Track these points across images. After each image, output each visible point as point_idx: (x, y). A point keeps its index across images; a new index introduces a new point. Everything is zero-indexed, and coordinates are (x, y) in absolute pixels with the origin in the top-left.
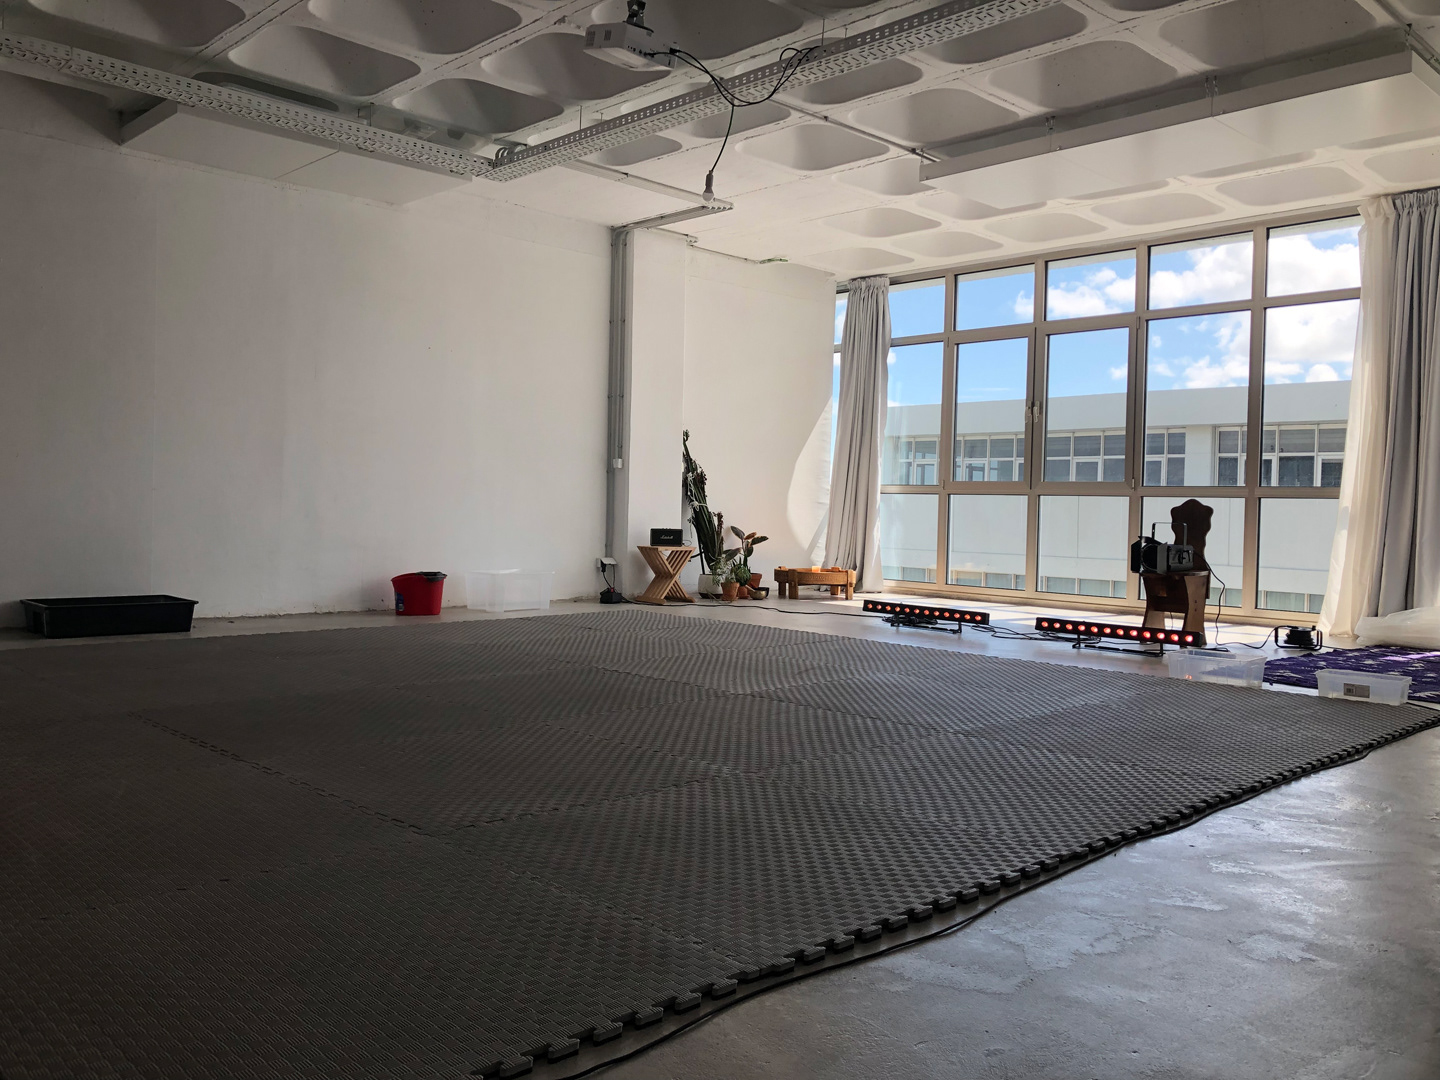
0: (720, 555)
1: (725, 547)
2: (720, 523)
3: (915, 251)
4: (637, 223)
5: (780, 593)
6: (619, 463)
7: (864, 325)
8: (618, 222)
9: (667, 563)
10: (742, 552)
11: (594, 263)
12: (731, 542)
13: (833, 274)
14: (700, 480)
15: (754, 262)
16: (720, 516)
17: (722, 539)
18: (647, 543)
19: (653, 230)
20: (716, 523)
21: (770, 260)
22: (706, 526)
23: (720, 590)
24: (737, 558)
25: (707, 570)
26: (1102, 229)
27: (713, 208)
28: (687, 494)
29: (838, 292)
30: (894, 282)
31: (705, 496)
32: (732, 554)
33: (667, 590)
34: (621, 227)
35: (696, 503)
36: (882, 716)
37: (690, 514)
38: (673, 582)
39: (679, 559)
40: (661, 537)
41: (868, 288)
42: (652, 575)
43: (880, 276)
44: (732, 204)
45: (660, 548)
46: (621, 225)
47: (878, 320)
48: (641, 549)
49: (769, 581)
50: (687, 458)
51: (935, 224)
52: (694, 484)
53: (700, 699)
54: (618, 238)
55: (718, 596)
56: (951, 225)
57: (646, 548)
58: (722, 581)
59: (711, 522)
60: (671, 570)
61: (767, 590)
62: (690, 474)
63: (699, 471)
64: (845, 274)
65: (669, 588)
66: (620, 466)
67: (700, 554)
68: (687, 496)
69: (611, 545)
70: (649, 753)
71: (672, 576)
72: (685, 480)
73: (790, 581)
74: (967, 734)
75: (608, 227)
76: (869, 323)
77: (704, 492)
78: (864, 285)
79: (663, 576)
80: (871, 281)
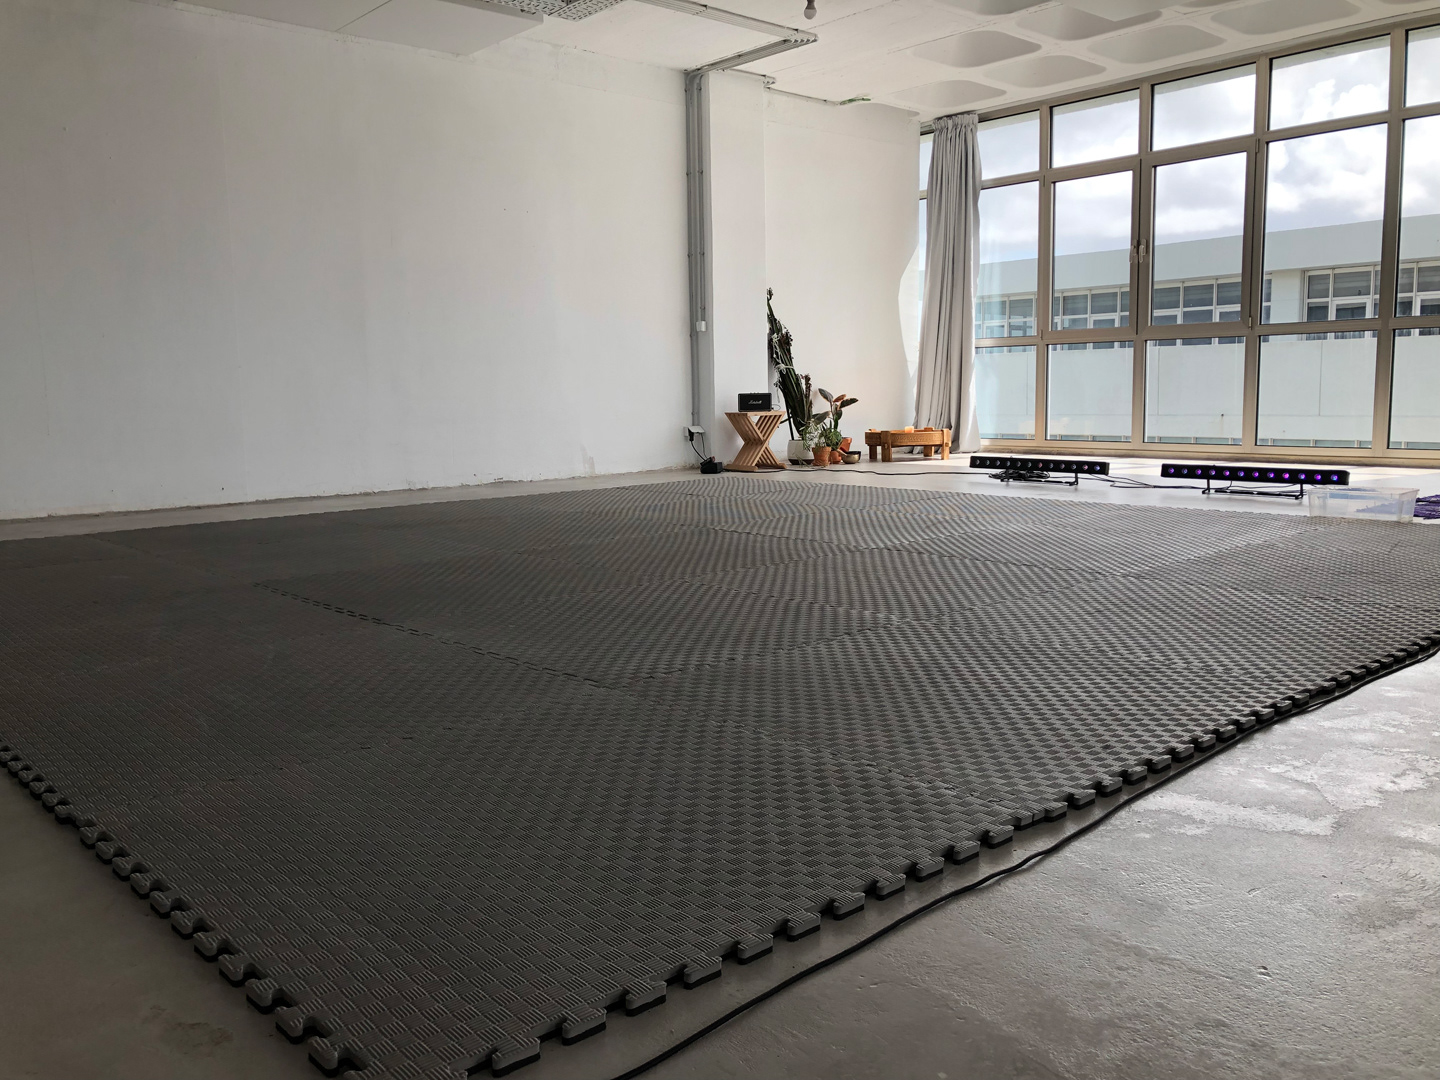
0: (809, 419)
1: (815, 411)
2: (808, 386)
3: (1009, 82)
4: (712, 64)
5: (871, 457)
6: (702, 326)
7: (952, 169)
8: (692, 65)
9: (756, 429)
10: (831, 416)
11: (668, 110)
12: (820, 406)
13: (917, 114)
14: (786, 341)
15: (834, 103)
16: (807, 379)
17: (811, 403)
18: (735, 409)
19: (728, 72)
20: (804, 386)
21: (851, 101)
22: (794, 390)
23: (811, 456)
24: (827, 421)
25: (796, 435)
26: (1220, 41)
27: (796, 41)
28: (772, 357)
29: (922, 135)
30: (984, 118)
31: (791, 358)
32: (821, 418)
33: (758, 459)
34: (694, 71)
35: (782, 366)
36: (1036, 563)
37: (776, 377)
38: (764, 448)
39: (769, 424)
40: (749, 402)
41: (955, 126)
42: (741, 442)
43: (968, 113)
44: (816, 36)
45: (749, 414)
46: (695, 68)
47: (967, 161)
48: (729, 415)
49: (859, 444)
50: (772, 319)
51: (1034, 48)
52: (780, 346)
53: (834, 554)
54: (693, 82)
55: (809, 462)
56: (1052, 47)
57: (734, 414)
58: (813, 446)
59: (798, 385)
60: (761, 436)
61: (859, 453)
62: (775, 335)
63: (784, 331)
64: (929, 112)
65: (760, 455)
66: (703, 329)
67: (789, 419)
68: (773, 360)
69: (698, 413)
70: (805, 605)
71: (761, 443)
72: (770, 341)
73: (881, 444)
74: (1138, 577)
75: (680, 71)
76: (957, 166)
77: (790, 354)
78: (950, 123)
79: (753, 442)
80: (958, 120)
